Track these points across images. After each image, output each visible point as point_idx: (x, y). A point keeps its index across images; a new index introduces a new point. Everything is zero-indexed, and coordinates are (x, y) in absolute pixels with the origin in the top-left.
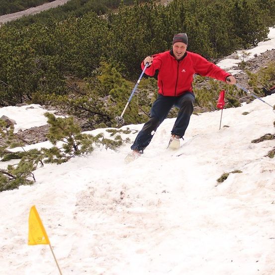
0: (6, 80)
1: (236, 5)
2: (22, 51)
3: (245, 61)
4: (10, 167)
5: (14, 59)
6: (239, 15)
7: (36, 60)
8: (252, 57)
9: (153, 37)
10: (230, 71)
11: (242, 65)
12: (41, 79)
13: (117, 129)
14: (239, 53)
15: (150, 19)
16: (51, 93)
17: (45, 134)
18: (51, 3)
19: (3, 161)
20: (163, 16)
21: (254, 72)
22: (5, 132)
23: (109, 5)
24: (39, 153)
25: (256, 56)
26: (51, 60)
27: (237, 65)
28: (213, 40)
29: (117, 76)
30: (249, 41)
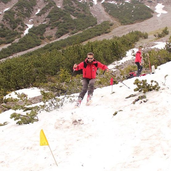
0: (22, 78)
1: (113, 43)
2: (28, 66)
3: (118, 65)
4: (27, 114)
5: (25, 69)
6: (114, 47)
7: (34, 69)
8: (121, 64)
9: (81, 58)
10: (113, 70)
11: (117, 67)
12: (36, 77)
13: (70, 96)
14: (116, 62)
15: (79, 51)
16: (41, 82)
17: (40, 99)
18: (38, 47)
19: (24, 111)
20: (84, 49)
21: (122, 70)
22: (24, 99)
23: (62, 46)
24: (38, 107)
25: (122, 63)
26: (40, 69)
27: (115, 67)
28: (105, 58)
29: (68, 74)
30: (119, 57)
